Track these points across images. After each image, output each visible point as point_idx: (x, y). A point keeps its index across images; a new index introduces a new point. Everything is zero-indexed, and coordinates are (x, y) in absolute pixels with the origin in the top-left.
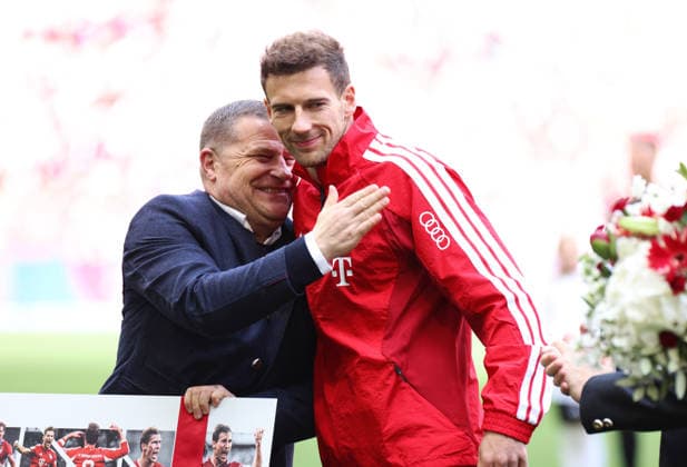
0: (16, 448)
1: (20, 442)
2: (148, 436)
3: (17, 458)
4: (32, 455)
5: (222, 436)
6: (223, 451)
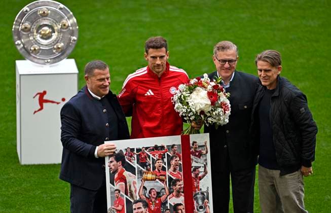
0: (134, 154)
1: (135, 152)
2: (173, 146)
3: (135, 156)
4: (139, 155)
5: (195, 144)
6: (196, 148)
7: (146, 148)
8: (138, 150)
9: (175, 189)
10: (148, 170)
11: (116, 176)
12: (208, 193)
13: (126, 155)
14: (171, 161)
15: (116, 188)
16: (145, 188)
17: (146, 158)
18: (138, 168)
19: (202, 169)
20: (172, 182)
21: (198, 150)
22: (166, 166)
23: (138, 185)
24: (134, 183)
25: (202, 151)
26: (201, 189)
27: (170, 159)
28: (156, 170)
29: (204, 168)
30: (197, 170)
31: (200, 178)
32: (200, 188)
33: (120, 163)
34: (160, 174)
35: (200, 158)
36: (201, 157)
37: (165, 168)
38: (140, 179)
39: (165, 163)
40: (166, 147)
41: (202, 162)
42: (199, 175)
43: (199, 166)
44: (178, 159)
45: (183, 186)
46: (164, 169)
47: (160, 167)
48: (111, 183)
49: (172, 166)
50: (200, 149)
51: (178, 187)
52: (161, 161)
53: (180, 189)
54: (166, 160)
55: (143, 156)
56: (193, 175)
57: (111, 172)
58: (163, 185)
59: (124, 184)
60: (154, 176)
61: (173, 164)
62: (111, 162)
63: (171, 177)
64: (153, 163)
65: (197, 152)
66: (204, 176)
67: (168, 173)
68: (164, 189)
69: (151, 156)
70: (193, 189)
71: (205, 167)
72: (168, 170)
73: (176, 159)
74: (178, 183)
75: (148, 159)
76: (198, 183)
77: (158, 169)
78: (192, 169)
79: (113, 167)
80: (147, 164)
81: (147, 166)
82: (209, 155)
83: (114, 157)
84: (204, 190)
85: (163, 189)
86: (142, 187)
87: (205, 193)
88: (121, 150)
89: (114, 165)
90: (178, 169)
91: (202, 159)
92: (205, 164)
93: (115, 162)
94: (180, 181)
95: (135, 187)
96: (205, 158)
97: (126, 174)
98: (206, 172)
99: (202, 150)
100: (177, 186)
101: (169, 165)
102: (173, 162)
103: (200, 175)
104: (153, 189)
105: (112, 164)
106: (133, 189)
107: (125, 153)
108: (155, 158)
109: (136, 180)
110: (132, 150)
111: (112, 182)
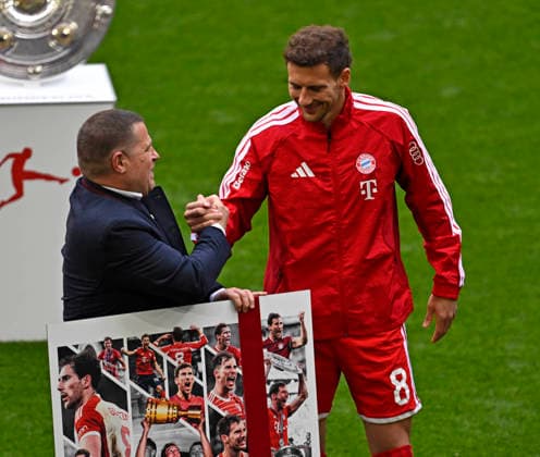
0: (123, 353)
1: (125, 348)
2: (219, 329)
3: (126, 360)
4: (137, 355)
5: (274, 321)
6: (278, 331)
7: (153, 338)
8: (133, 343)
9: (228, 443)
10: (159, 395)
11: (78, 415)
12: (310, 449)
13: (101, 357)
14: (216, 370)
15: (78, 446)
16: (150, 443)
17: (152, 362)
18: (134, 391)
19: (293, 388)
20: (220, 425)
21: (283, 336)
22: (204, 384)
23: (134, 439)
24: (125, 431)
25: (294, 339)
26: (291, 440)
27: (212, 362)
28: (179, 394)
29: (298, 383)
30: (281, 389)
31: (290, 412)
32: (289, 437)
33: (86, 381)
34: (188, 405)
35: (288, 357)
36: (291, 356)
37: (201, 388)
38: (140, 420)
39: (201, 374)
40: (201, 331)
41: (293, 368)
42: (287, 404)
43: (285, 377)
44: (233, 362)
45: (245, 434)
46: (197, 390)
47: (188, 385)
48: (65, 433)
49: (218, 381)
50: (288, 334)
51: (234, 436)
52: (190, 370)
53: (239, 440)
54: (202, 366)
55: (144, 360)
56: (270, 403)
57: (66, 404)
58: (195, 433)
59: (98, 434)
60: (173, 412)
61: (222, 375)
62: (65, 378)
63: (215, 411)
64: (172, 377)
65: (280, 340)
66: (298, 404)
67: (207, 402)
68: (200, 443)
69: (166, 358)
70: (273, 442)
71: (301, 380)
72: (208, 392)
73: (227, 364)
74: (235, 427)
75: (158, 367)
76: (285, 423)
77: (183, 392)
78: (268, 388)
79: (70, 393)
80: (156, 380)
81: (154, 386)
82: (310, 349)
83: (73, 364)
84: (299, 441)
85: (196, 444)
86: (144, 441)
87: (302, 451)
88: (89, 347)
89: (72, 387)
90: (234, 387)
91: (294, 358)
92: (301, 372)
93: (74, 379)
94: (238, 422)
95: (126, 442)
96: (300, 358)
97: (104, 407)
98: (303, 394)
99: (294, 336)
100: (232, 435)
101: (211, 379)
102: (221, 371)
103: (289, 402)
104: (172, 444)
105: (67, 384)
106: (121, 447)
107: (98, 353)
108: (176, 364)
109: (129, 424)
110: (118, 343)
111: (68, 433)
